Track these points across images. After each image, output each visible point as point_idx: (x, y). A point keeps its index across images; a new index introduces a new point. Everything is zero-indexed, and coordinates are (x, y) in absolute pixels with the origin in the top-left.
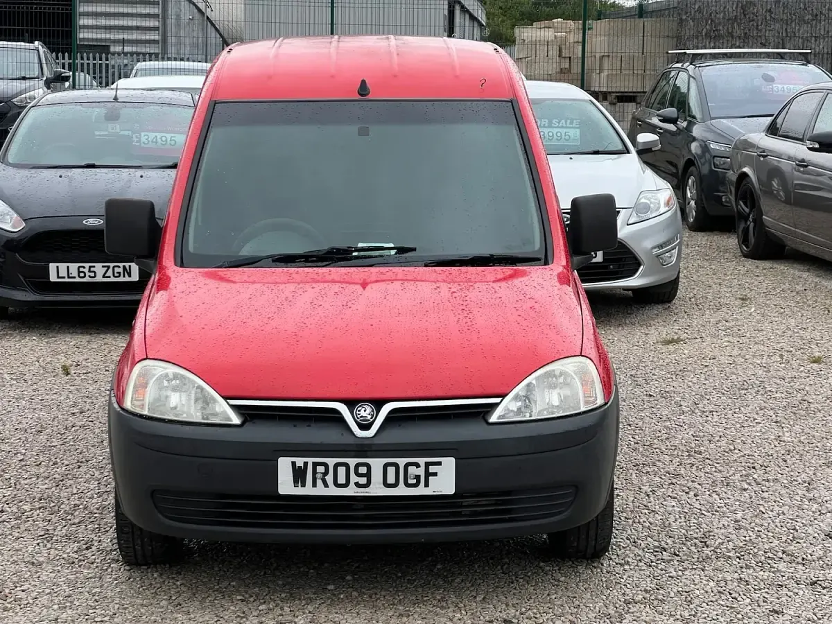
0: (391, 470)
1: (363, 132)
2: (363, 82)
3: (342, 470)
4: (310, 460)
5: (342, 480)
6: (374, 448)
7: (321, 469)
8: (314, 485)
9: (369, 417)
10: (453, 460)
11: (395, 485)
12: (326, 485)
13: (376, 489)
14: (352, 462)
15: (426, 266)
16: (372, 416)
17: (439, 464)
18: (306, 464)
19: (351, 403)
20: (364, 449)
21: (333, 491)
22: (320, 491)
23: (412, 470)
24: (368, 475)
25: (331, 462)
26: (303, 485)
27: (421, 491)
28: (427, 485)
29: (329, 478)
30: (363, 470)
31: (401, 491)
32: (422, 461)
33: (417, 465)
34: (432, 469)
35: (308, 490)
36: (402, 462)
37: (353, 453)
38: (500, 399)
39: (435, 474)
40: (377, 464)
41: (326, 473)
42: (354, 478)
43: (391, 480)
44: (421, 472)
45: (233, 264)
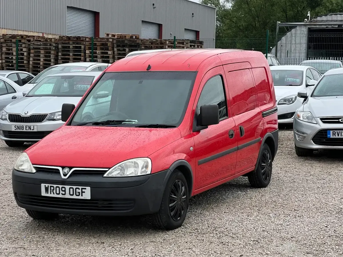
0: (71, 190)
1: (141, 82)
2: (149, 65)
3: (58, 189)
4: (50, 185)
5: (58, 192)
6: (67, 182)
7: (52, 188)
8: (51, 193)
9: (66, 172)
10: (89, 188)
11: (73, 195)
12: (54, 194)
13: (67, 196)
14: (61, 186)
15: (136, 127)
16: (68, 172)
17: (85, 189)
18: (48, 186)
19: (63, 168)
20: (64, 182)
21: (55, 196)
22: (52, 195)
23: (77, 190)
24: (65, 191)
25: (55, 186)
26: (48, 193)
27: (80, 197)
28: (82, 196)
29: (55, 191)
30: (63, 189)
31: (74, 197)
32: (80, 187)
33: (79, 189)
34: (83, 190)
35: (49, 195)
36: (74, 187)
37: (61, 184)
38: (108, 169)
39: (84, 192)
40: (67, 187)
41: (54, 190)
42: (61, 192)
43: (72, 193)
44: (80, 191)
45: (80, 125)
